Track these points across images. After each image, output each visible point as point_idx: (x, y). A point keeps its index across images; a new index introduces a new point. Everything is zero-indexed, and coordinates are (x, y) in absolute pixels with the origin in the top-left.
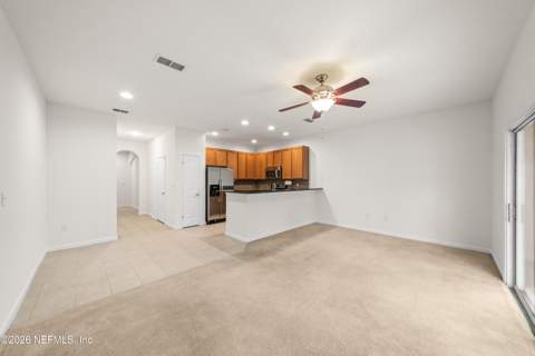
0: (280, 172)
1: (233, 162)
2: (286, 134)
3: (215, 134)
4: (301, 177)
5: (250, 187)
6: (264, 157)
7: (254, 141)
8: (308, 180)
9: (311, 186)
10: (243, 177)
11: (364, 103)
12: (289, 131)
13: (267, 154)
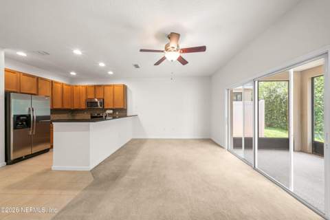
0: (103, 103)
1: (46, 90)
2: (110, 73)
3: (22, 54)
4: (122, 107)
5: (65, 116)
6: (84, 89)
7: (73, 73)
8: (126, 110)
9: (128, 114)
10: (58, 106)
11: (187, 62)
12: (112, 70)
13: (87, 87)
